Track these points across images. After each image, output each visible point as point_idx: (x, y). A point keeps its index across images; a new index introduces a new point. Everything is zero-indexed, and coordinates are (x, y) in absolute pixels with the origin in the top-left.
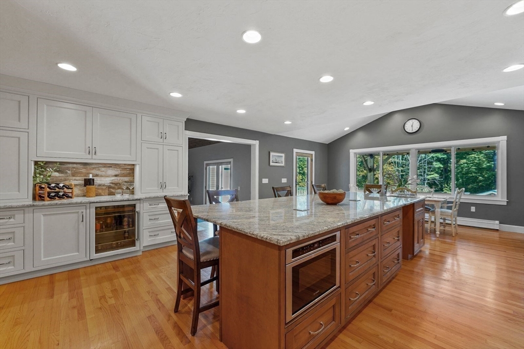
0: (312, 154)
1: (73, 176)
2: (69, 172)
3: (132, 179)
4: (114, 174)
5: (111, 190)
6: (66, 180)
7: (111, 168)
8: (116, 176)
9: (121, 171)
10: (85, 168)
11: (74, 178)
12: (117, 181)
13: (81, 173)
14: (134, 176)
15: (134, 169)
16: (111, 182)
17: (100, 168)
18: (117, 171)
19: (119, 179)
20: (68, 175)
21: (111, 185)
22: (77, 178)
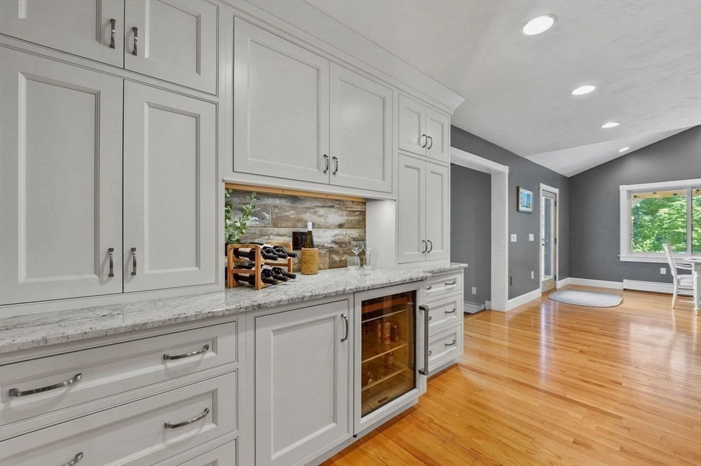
0: (556, 194)
1: (275, 225)
2: (266, 215)
3: (362, 234)
4: (337, 223)
5: (334, 256)
6: (262, 235)
7: (333, 210)
8: (341, 226)
9: (347, 216)
10: (294, 208)
11: (276, 230)
12: (341, 237)
13: (287, 219)
14: (365, 228)
15: (365, 212)
16: (333, 239)
17: (317, 209)
18: (342, 215)
19: (344, 233)
20: (266, 222)
21: (334, 246)
22: (282, 231)
